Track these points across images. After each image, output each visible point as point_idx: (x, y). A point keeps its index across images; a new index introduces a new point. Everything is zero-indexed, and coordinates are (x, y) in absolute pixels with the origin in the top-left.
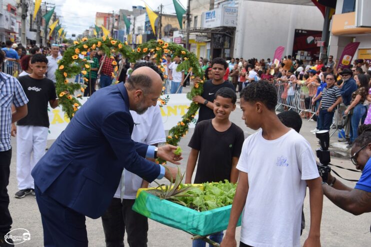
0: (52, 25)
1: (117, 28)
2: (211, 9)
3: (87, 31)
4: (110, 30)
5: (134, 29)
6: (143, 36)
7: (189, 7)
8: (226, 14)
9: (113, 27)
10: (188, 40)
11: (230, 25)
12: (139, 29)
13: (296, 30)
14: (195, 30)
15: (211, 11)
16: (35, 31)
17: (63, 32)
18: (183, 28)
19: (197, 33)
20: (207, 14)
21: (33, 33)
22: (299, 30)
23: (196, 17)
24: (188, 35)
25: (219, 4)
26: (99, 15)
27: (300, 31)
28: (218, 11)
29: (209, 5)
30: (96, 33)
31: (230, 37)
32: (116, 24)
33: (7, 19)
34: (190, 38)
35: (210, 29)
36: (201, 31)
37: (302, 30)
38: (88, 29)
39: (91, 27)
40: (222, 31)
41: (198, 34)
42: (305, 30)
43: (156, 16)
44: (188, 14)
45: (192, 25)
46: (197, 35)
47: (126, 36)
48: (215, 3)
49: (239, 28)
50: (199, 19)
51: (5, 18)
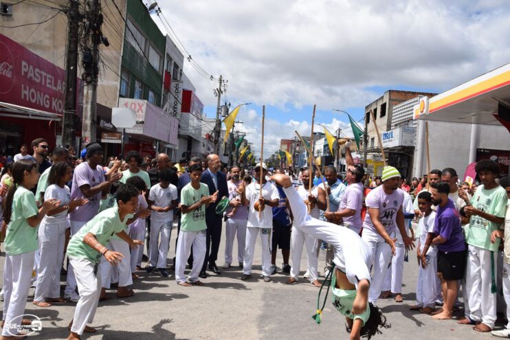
0: (243, 151)
1: (299, 152)
2: (387, 130)
3: (273, 156)
4: (293, 153)
5: (313, 152)
6: (322, 158)
7: (366, 129)
8: (404, 134)
9: (295, 152)
10: (366, 160)
11: (408, 144)
12: (318, 152)
13: (478, 149)
14: (373, 151)
15: (389, 132)
16: (227, 155)
17: (252, 156)
18: (361, 148)
19: (374, 153)
20: (384, 134)
21: (226, 157)
22: (481, 149)
23: (373, 139)
24: (366, 155)
25: (396, 125)
26: (284, 142)
27: (482, 151)
28: (396, 132)
29: (386, 127)
30: (280, 157)
31: (409, 157)
32: (297, 149)
33: (204, 146)
34: (367, 158)
35: (388, 148)
36: (378, 150)
37: (484, 150)
38: (274, 153)
39: (276, 153)
40: (400, 150)
41: (376, 154)
42: (488, 150)
43: (333, 140)
44: (366, 136)
45: (369, 145)
46: (374, 155)
47: (306, 159)
48: (392, 125)
49: (418, 147)
50: (376, 140)
51: (202, 144)
